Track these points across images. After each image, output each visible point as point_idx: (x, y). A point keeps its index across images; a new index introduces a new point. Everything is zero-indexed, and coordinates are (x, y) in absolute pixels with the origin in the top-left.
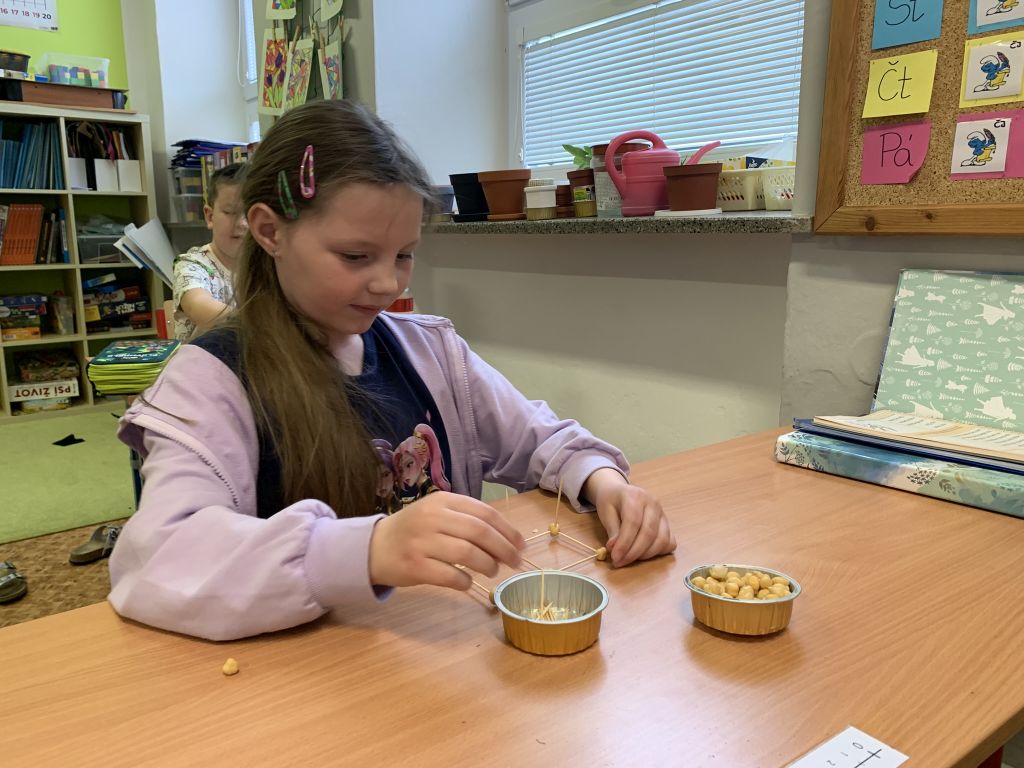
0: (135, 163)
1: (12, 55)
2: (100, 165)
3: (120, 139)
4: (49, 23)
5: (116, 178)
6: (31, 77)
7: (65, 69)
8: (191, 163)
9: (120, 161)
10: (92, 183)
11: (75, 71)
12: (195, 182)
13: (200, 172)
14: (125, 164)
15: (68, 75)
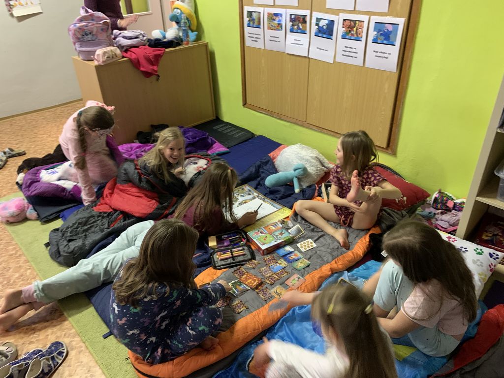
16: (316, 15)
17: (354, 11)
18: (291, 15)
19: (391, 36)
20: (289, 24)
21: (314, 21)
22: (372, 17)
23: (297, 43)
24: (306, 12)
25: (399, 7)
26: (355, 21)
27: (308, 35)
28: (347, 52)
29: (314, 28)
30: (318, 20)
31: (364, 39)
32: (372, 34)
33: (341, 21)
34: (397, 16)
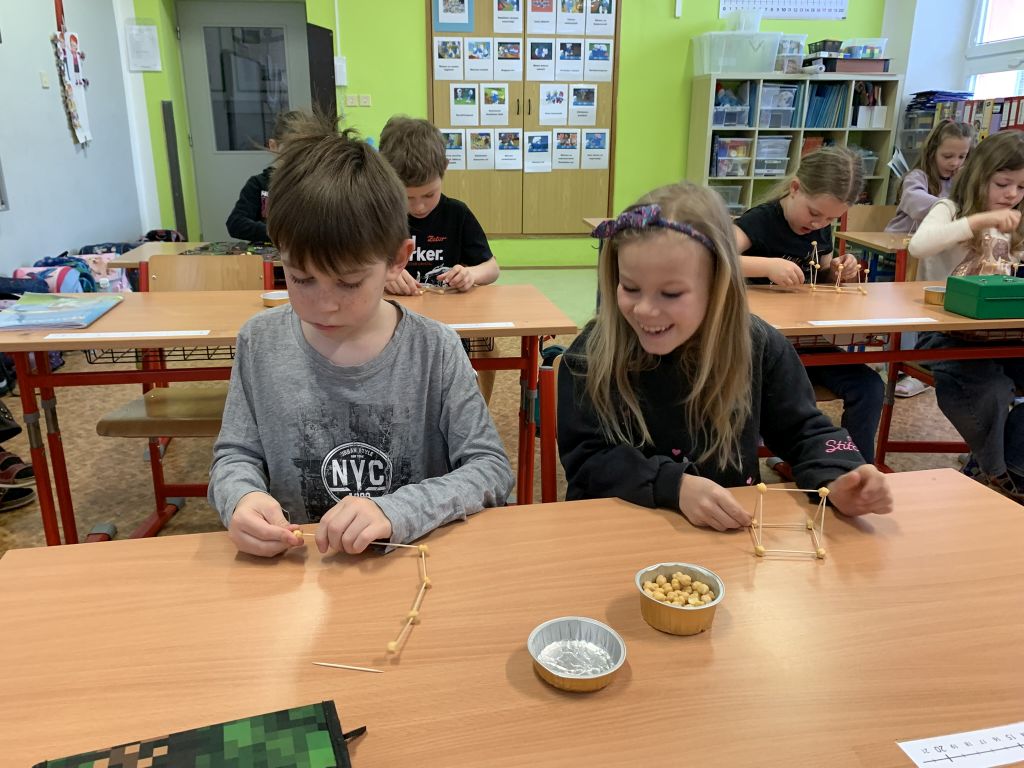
0: (885, 108)
1: (834, 42)
2: (862, 109)
3: (879, 91)
4: (842, 15)
5: (871, 119)
6: (841, 56)
7: (860, 48)
8: (929, 107)
9: (876, 107)
10: (854, 122)
11: (866, 48)
12: (928, 120)
13: (934, 115)
14: (878, 108)
15: (861, 52)
16: (528, 134)
17: (567, 127)
18: (500, 134)
19: (601, 142)
20: (499, 142)
21: (526, 140)
22: (584, 130)
23: (507, 158)
24: (519, 131)
25: (603, 121)
26: (568, 134)
27: (520, 151)
28: (563, 160)
29: (528, 146)
30: (531, 138)
31: (578, 147)
32: (585, 142)
33: (555, 136)
34: (602, 127)
